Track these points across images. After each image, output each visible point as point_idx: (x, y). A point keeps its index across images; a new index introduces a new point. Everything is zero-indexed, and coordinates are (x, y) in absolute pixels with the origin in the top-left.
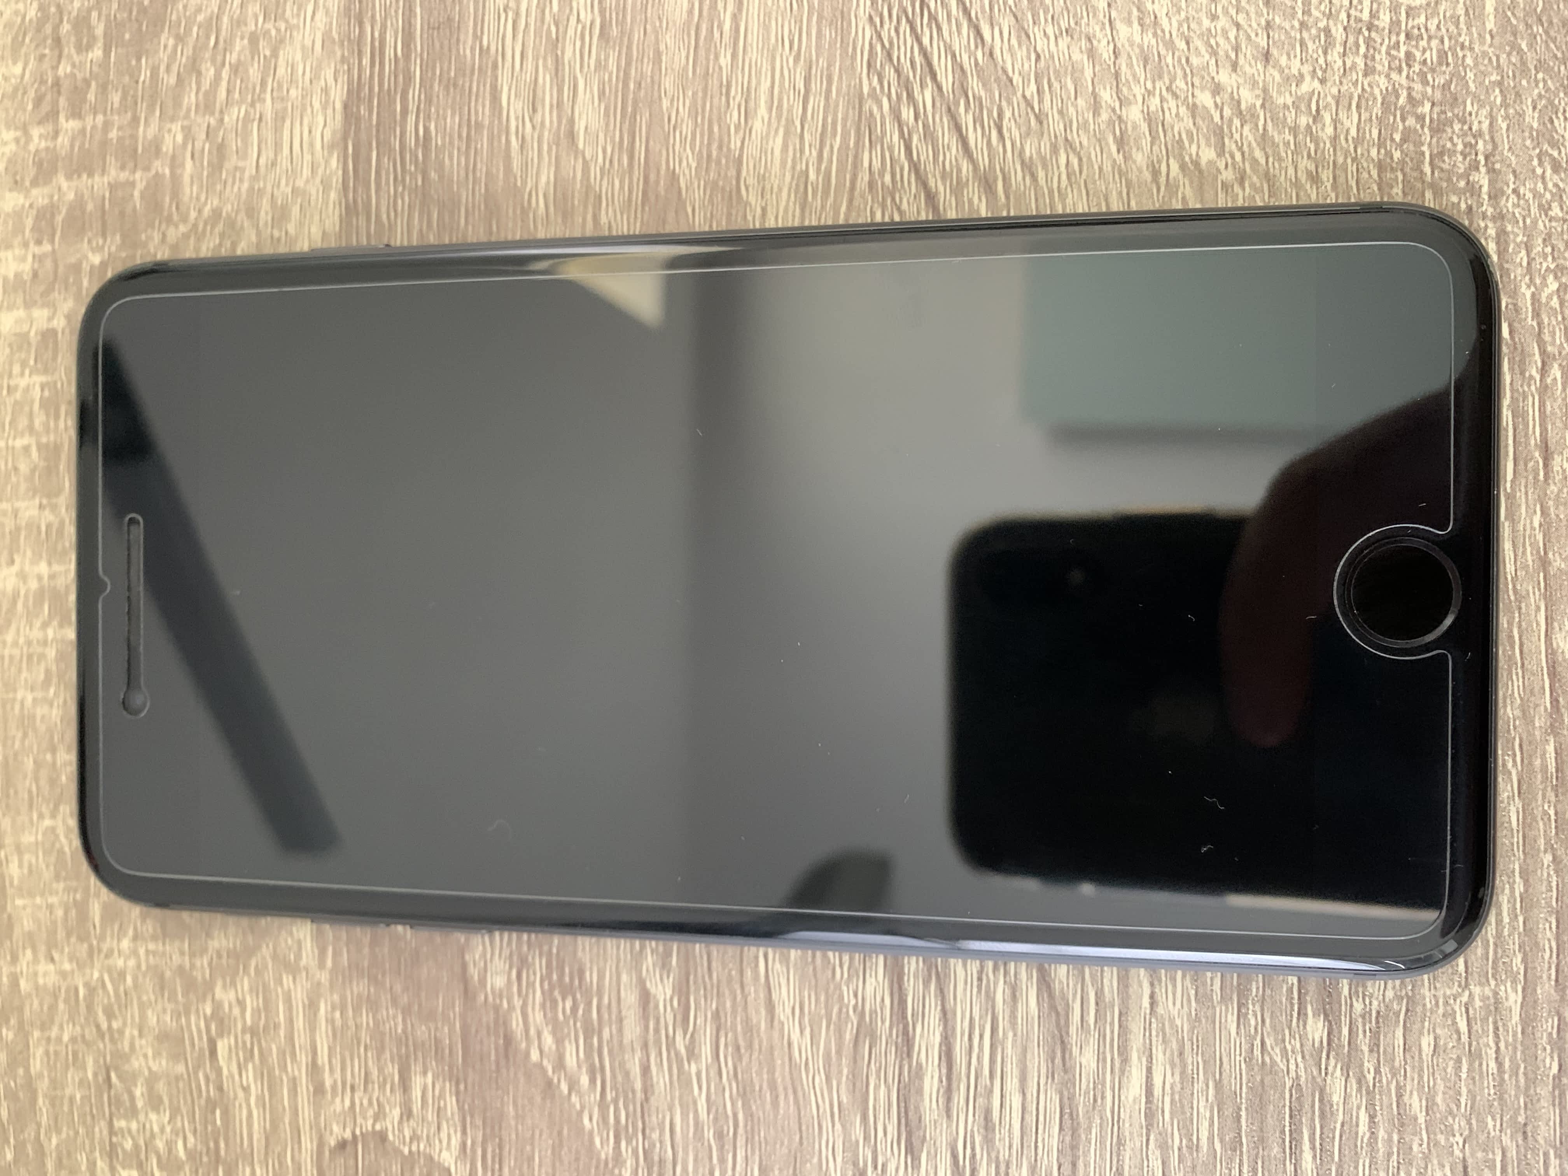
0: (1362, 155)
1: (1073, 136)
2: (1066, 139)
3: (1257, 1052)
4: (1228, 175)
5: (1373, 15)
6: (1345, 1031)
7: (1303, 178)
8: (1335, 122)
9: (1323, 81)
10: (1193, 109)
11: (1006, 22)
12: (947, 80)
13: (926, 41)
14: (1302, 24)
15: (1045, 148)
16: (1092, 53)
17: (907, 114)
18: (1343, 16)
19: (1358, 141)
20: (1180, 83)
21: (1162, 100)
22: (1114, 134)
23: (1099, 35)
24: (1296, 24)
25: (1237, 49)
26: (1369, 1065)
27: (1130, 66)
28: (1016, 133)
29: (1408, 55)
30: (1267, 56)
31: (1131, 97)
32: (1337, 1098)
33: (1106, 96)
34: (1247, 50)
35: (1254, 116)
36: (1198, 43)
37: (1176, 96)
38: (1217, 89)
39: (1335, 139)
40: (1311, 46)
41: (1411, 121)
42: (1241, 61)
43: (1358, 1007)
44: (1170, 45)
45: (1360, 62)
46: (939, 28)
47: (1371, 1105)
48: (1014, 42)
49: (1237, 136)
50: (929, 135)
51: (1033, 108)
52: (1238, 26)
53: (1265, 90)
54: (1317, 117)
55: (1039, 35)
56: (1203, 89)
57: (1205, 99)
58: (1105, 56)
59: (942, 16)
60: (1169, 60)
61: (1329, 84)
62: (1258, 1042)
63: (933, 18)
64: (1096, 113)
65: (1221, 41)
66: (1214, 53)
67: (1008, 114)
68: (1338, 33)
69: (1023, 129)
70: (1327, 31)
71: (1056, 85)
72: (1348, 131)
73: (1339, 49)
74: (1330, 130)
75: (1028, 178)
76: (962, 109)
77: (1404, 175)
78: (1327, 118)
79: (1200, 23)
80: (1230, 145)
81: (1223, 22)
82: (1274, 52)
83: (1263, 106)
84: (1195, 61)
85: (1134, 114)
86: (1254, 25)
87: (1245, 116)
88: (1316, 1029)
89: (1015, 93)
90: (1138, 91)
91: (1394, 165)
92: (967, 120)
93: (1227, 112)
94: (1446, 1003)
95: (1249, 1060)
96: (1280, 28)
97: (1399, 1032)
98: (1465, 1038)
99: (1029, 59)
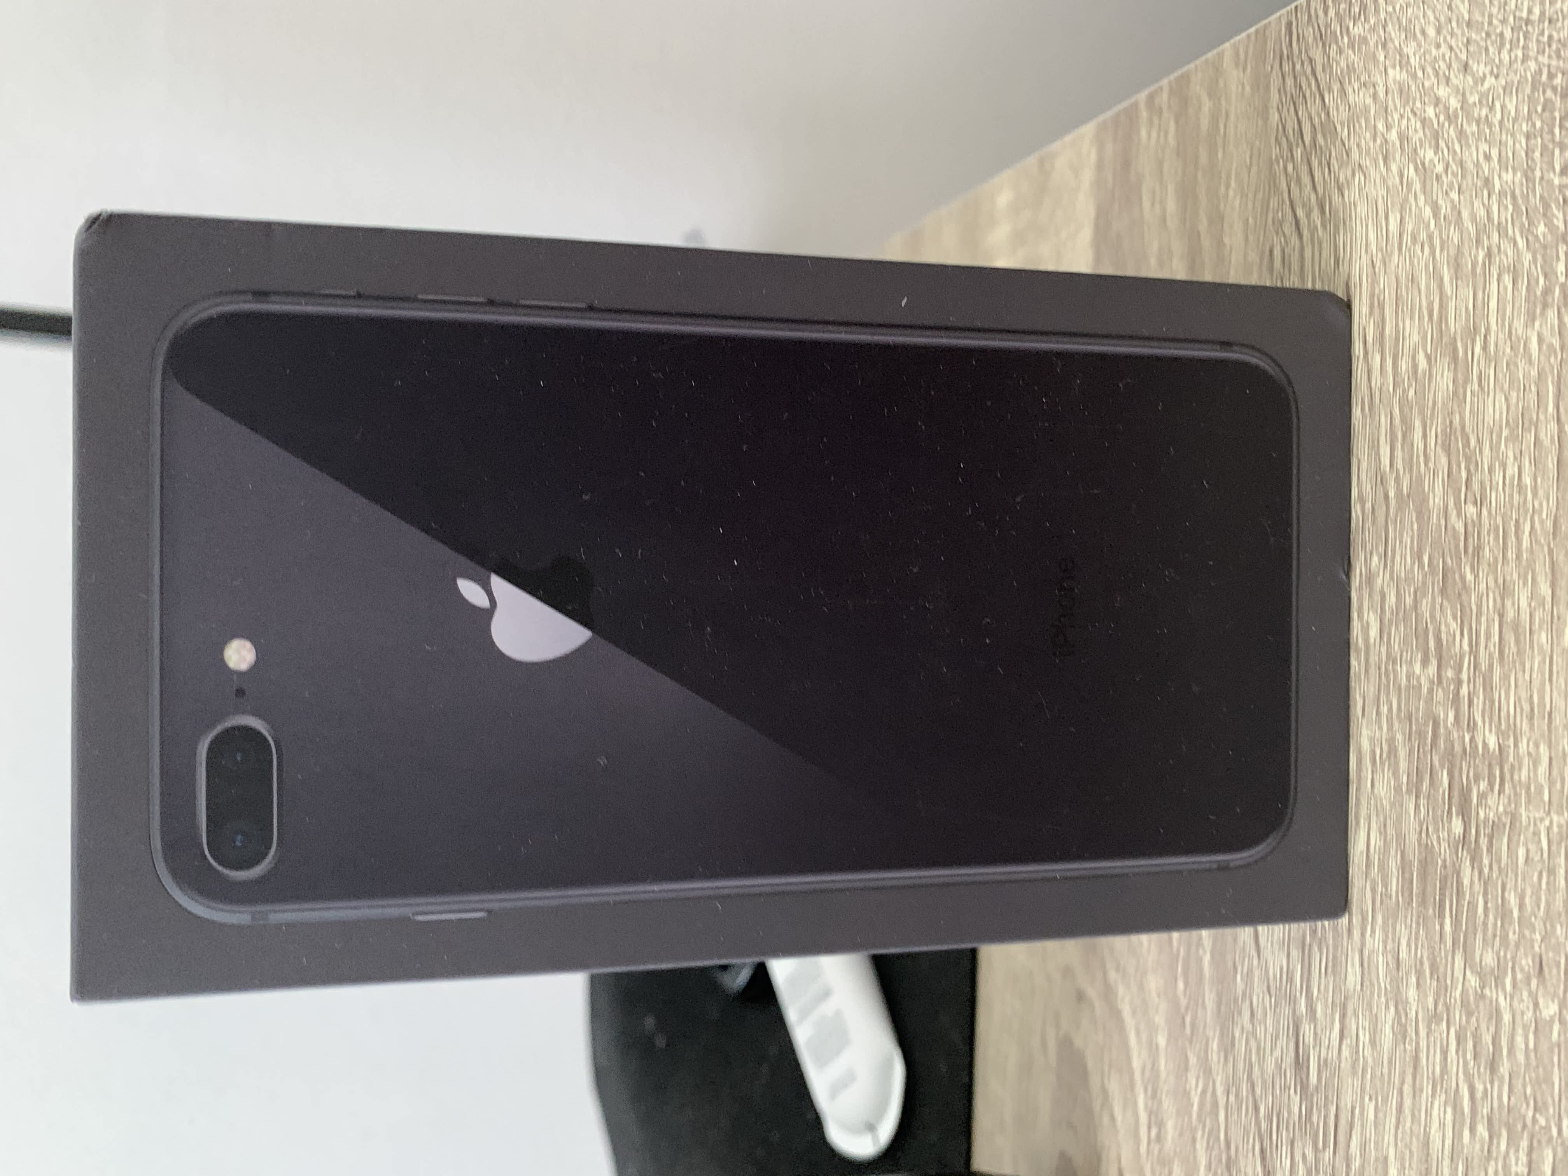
0: (1517, 129)
1: (1363, 163)
2: (1360, 165)
3: (1424, 835)
4: (1440, 168)
5: (1530, 11)
6: (1473, 831)
7: (1481, 158)
8: (1503, 107)
9: (1497, 77)
10: (1424, 121)
11: (1336, 87)
12: (1307, 138)
13: (1300, 113)
14: (1488, 35)
15: (1349, 173)
16: (1375, 96)
17: (1290, 168)
18: (1511, 19)
19: (1515, 120)
20: (1418, 104)
21: (1409, 119)
22: (1383, 153)
23: (1379, 81)
24: (1484, 35)
25: (1449, 67)
26: (1486, 861)
27: (1393, 100)
28: (1336, 167)
29: (1550, 37)
30: (1466, 67)
31: (1392, 124)
32: (1466, 882)
33: (1380, 126)
34: (1455, 66)
35: (1456, 117)
36: (1429, 70)
37: (1415, 114)
38: (1437, 101)
39: (1501, 122)
40: (1491, 49)
41: (1549, 93)
42: (1452, 76)
43: (1482, 815)
44: (1414, 76)
45: (1520, 53)
46: (1306, 102)
47: (1485, 894)
48: (1339, 100)
49: (1446, 136)
50: (1299, 181)
51: (1345, 147)
52: (1451, 48)
53: (1464, 95)
54: (1492, 108)
55: (1351, 90)
56: (1430, 103)
57: (1430, 112)
58: (1381, 96)
59: (1308, 95)
60: (1413, 88)
61: (1500, 78)
62: (1424, 828)
63: (1304, 97)
64: (1375, 140)
65: (1441, 63)
66: (1437, 74)
67: (1333, 154)
68: (1508, 34)
69: (1340, 162)
70: (1502, 35)
71: (1357, 125)
72: (1509, 113)
73: (1508, 46)
74: (1499, 116)
75: (1340, 199)
76: (1313, 156)
77: (1542, 138)
78: (1498, 105)
79: (1431, 54)
80: (1442, 144)
81: (1444, 49)
82: (1470, 62)
83: (1462, 108)
84: (1427, 84)
85: (1393, 136)
86: (1460, 44)
87: (1451, 118)
88: (1457, 826)
89: (1337, 138)
90: (1396, 117)
91: (1536, 133)
92: (1315, 163)
93: (1442, 118)
94: (1535, 824)
95: (1419, 841)
96: (1475, 41)
97: (1505, 840)
98: (1546, 855)
99: (1345, 111)
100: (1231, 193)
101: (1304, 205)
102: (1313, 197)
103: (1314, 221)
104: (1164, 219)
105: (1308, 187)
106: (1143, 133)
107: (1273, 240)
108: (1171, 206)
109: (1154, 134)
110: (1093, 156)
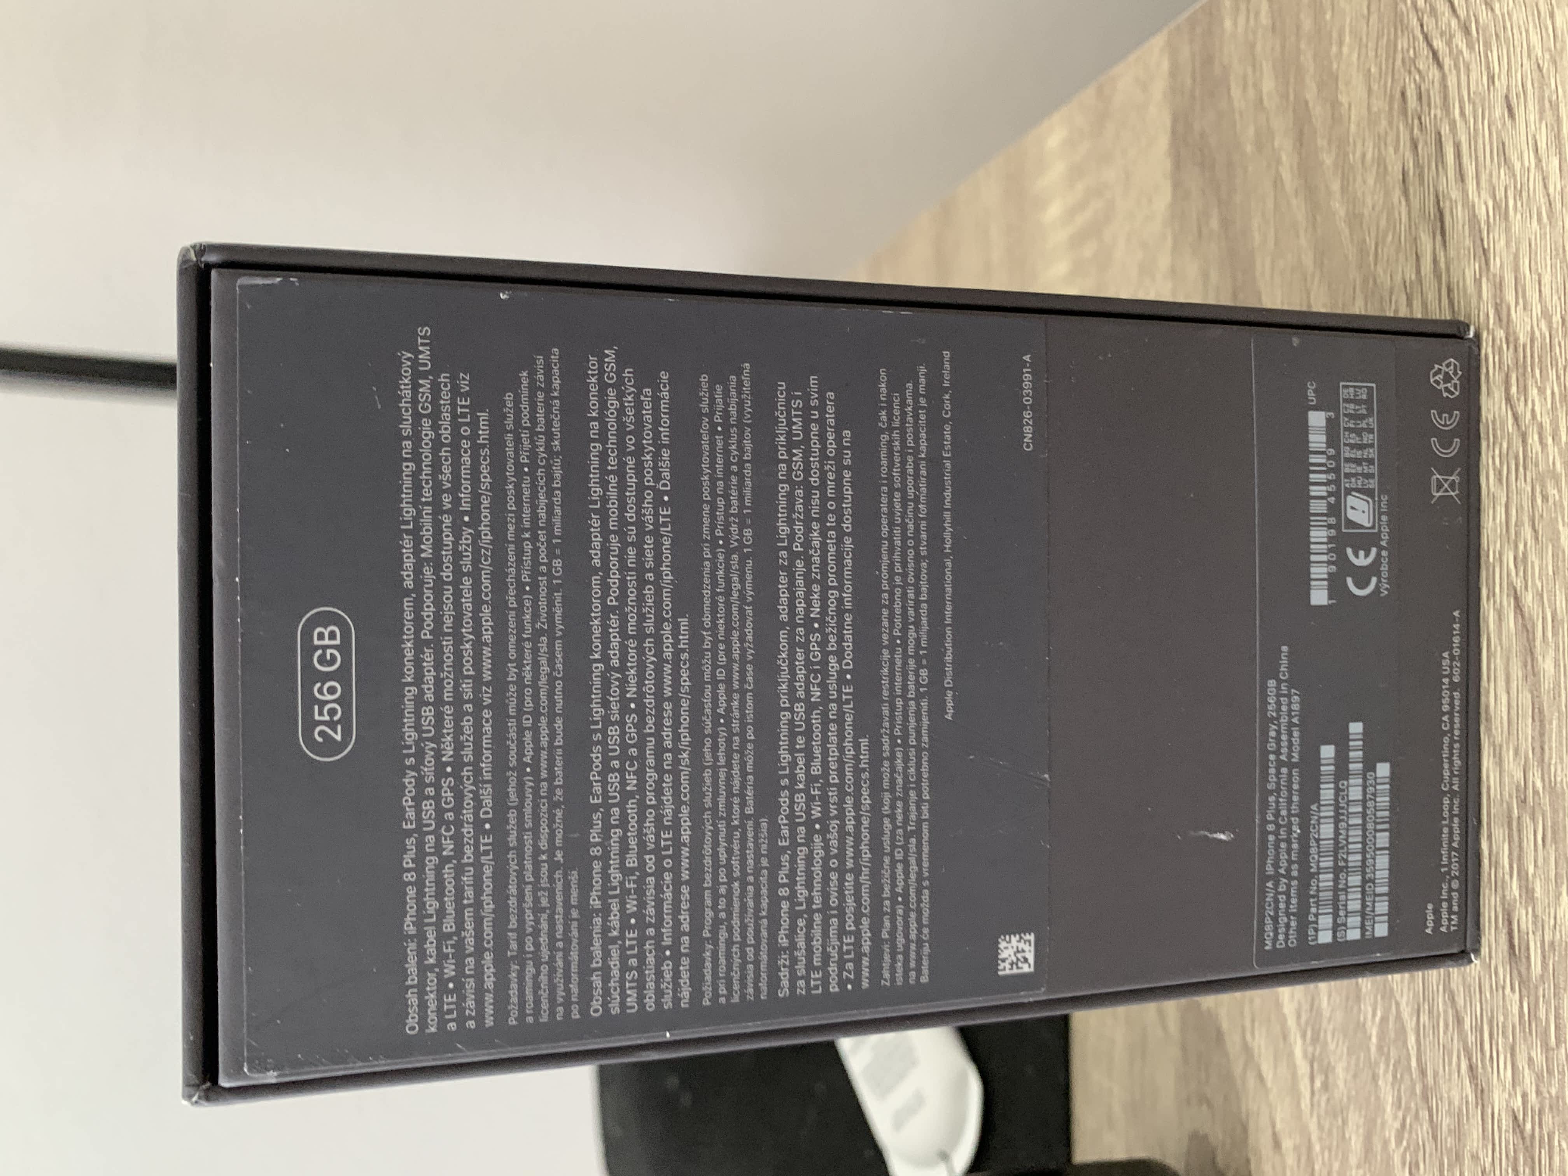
100: (1345, 50)
101: (1442, 34)
102: (1454, 23)
103: (1457, 46)
104: (1261, 100)
105: (1447, 14)
106: (1228, 24)
107: (1404, 80)
108: (1268, 85)
109: (1242, 20)
110: (1165, 66)
